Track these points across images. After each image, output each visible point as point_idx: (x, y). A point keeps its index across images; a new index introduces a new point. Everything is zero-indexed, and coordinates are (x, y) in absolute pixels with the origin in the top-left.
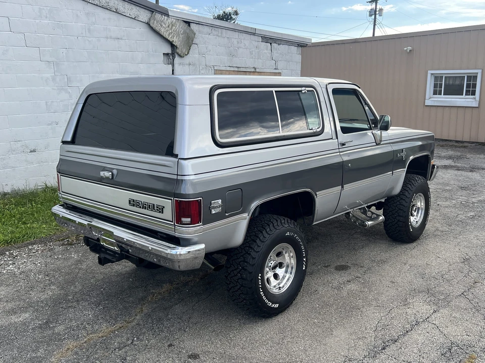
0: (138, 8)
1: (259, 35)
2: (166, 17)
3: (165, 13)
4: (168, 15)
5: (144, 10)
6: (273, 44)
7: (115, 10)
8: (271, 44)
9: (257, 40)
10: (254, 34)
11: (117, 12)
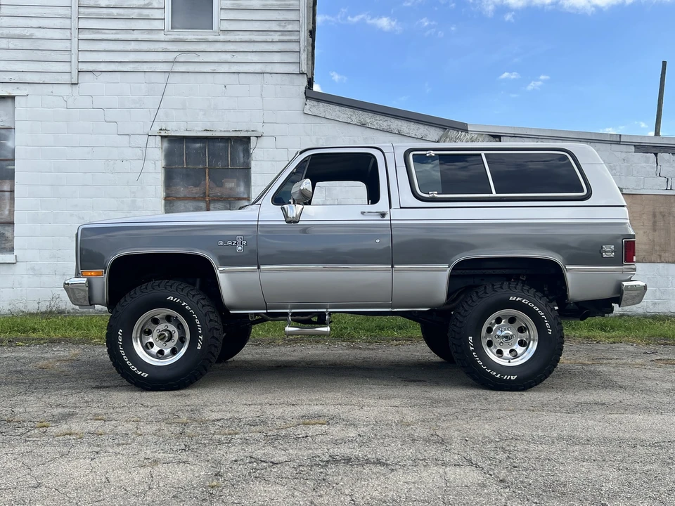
0: (427, 127)
1: (628, 144)
2: (463, 133)
3: (462, 128)
4: (467, 131)
5: (434, 128)
6: (659, 155)
7: (397, 132)
8: (656, 154)
9: (625, 150)
10: (619, 143)
11: (399, 134)
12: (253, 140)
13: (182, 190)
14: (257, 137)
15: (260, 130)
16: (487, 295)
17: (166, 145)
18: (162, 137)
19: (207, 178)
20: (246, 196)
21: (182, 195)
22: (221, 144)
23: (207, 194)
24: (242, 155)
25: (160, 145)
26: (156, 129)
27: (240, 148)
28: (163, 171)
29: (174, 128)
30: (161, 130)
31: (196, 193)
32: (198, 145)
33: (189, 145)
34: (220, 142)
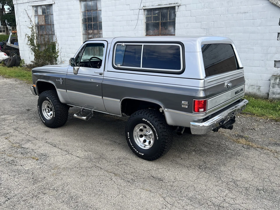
12: (177, 8)
13: (151, 32)
14: (178, 6)
15: (180, 2)
16: (136, 116)
17: (146, 12)
18: (144, 9)
19: (160, 26)
20: (174, 34)
21: (151, 34)
22: (165, 11)
23: (160, 33)
24: (173, 15)
25: (143, 13)
26: (142, 6)
27: (173, 11)
28: (145, 24)
29: (148, 5)
30: (143, 6)
31: (156, 33)
32: (157, 12)
33: (154, 12)
34: (165, 10)
